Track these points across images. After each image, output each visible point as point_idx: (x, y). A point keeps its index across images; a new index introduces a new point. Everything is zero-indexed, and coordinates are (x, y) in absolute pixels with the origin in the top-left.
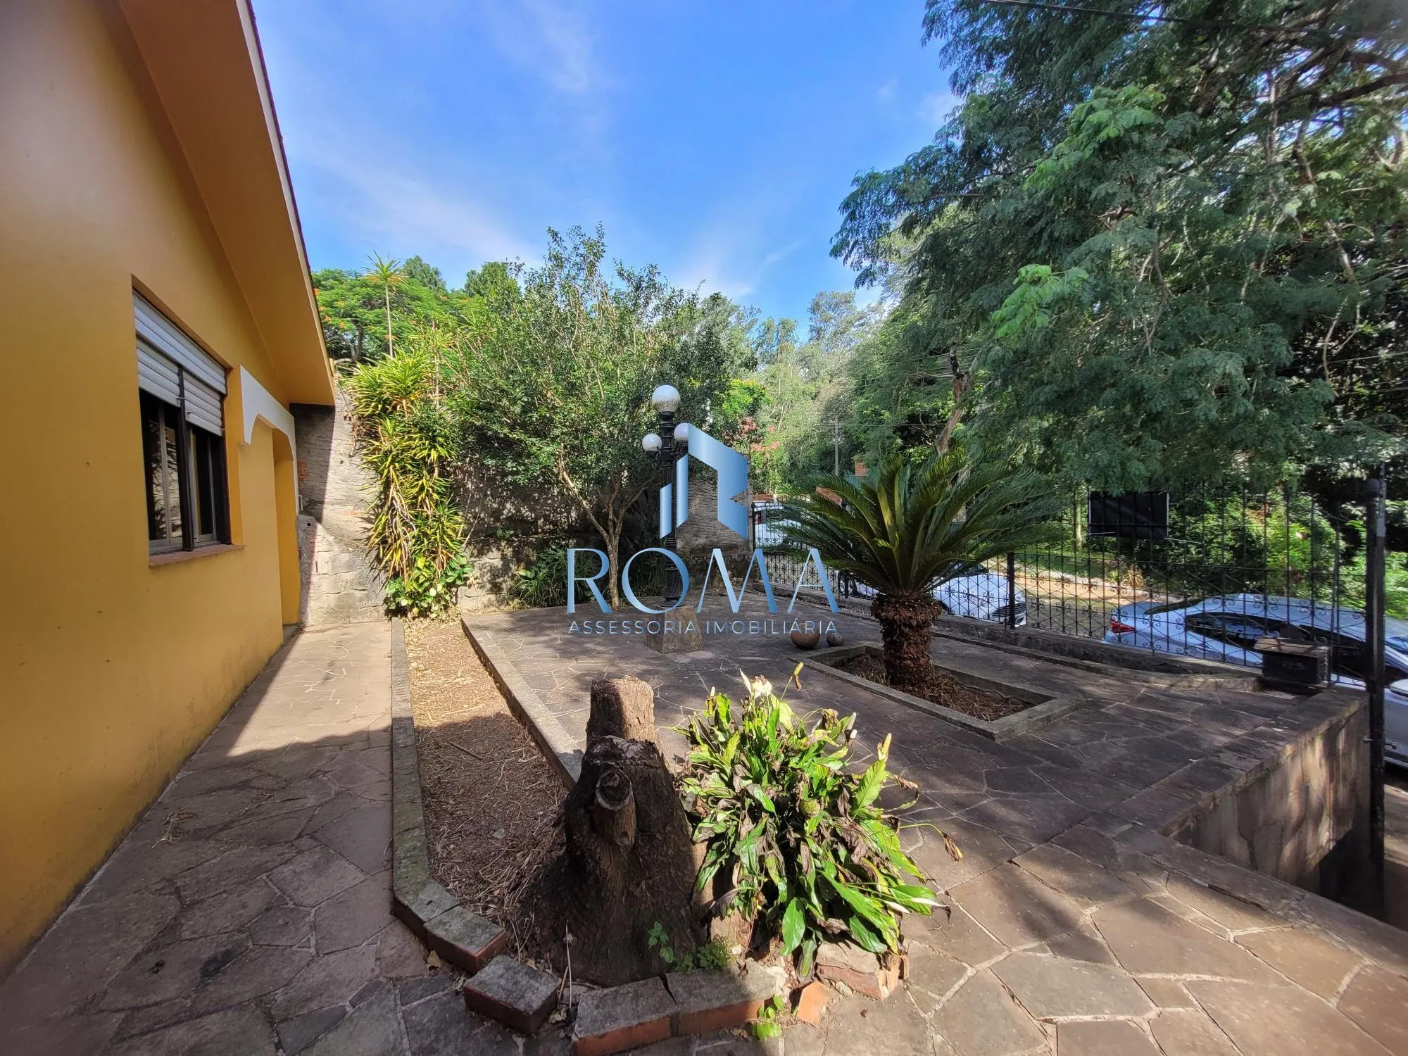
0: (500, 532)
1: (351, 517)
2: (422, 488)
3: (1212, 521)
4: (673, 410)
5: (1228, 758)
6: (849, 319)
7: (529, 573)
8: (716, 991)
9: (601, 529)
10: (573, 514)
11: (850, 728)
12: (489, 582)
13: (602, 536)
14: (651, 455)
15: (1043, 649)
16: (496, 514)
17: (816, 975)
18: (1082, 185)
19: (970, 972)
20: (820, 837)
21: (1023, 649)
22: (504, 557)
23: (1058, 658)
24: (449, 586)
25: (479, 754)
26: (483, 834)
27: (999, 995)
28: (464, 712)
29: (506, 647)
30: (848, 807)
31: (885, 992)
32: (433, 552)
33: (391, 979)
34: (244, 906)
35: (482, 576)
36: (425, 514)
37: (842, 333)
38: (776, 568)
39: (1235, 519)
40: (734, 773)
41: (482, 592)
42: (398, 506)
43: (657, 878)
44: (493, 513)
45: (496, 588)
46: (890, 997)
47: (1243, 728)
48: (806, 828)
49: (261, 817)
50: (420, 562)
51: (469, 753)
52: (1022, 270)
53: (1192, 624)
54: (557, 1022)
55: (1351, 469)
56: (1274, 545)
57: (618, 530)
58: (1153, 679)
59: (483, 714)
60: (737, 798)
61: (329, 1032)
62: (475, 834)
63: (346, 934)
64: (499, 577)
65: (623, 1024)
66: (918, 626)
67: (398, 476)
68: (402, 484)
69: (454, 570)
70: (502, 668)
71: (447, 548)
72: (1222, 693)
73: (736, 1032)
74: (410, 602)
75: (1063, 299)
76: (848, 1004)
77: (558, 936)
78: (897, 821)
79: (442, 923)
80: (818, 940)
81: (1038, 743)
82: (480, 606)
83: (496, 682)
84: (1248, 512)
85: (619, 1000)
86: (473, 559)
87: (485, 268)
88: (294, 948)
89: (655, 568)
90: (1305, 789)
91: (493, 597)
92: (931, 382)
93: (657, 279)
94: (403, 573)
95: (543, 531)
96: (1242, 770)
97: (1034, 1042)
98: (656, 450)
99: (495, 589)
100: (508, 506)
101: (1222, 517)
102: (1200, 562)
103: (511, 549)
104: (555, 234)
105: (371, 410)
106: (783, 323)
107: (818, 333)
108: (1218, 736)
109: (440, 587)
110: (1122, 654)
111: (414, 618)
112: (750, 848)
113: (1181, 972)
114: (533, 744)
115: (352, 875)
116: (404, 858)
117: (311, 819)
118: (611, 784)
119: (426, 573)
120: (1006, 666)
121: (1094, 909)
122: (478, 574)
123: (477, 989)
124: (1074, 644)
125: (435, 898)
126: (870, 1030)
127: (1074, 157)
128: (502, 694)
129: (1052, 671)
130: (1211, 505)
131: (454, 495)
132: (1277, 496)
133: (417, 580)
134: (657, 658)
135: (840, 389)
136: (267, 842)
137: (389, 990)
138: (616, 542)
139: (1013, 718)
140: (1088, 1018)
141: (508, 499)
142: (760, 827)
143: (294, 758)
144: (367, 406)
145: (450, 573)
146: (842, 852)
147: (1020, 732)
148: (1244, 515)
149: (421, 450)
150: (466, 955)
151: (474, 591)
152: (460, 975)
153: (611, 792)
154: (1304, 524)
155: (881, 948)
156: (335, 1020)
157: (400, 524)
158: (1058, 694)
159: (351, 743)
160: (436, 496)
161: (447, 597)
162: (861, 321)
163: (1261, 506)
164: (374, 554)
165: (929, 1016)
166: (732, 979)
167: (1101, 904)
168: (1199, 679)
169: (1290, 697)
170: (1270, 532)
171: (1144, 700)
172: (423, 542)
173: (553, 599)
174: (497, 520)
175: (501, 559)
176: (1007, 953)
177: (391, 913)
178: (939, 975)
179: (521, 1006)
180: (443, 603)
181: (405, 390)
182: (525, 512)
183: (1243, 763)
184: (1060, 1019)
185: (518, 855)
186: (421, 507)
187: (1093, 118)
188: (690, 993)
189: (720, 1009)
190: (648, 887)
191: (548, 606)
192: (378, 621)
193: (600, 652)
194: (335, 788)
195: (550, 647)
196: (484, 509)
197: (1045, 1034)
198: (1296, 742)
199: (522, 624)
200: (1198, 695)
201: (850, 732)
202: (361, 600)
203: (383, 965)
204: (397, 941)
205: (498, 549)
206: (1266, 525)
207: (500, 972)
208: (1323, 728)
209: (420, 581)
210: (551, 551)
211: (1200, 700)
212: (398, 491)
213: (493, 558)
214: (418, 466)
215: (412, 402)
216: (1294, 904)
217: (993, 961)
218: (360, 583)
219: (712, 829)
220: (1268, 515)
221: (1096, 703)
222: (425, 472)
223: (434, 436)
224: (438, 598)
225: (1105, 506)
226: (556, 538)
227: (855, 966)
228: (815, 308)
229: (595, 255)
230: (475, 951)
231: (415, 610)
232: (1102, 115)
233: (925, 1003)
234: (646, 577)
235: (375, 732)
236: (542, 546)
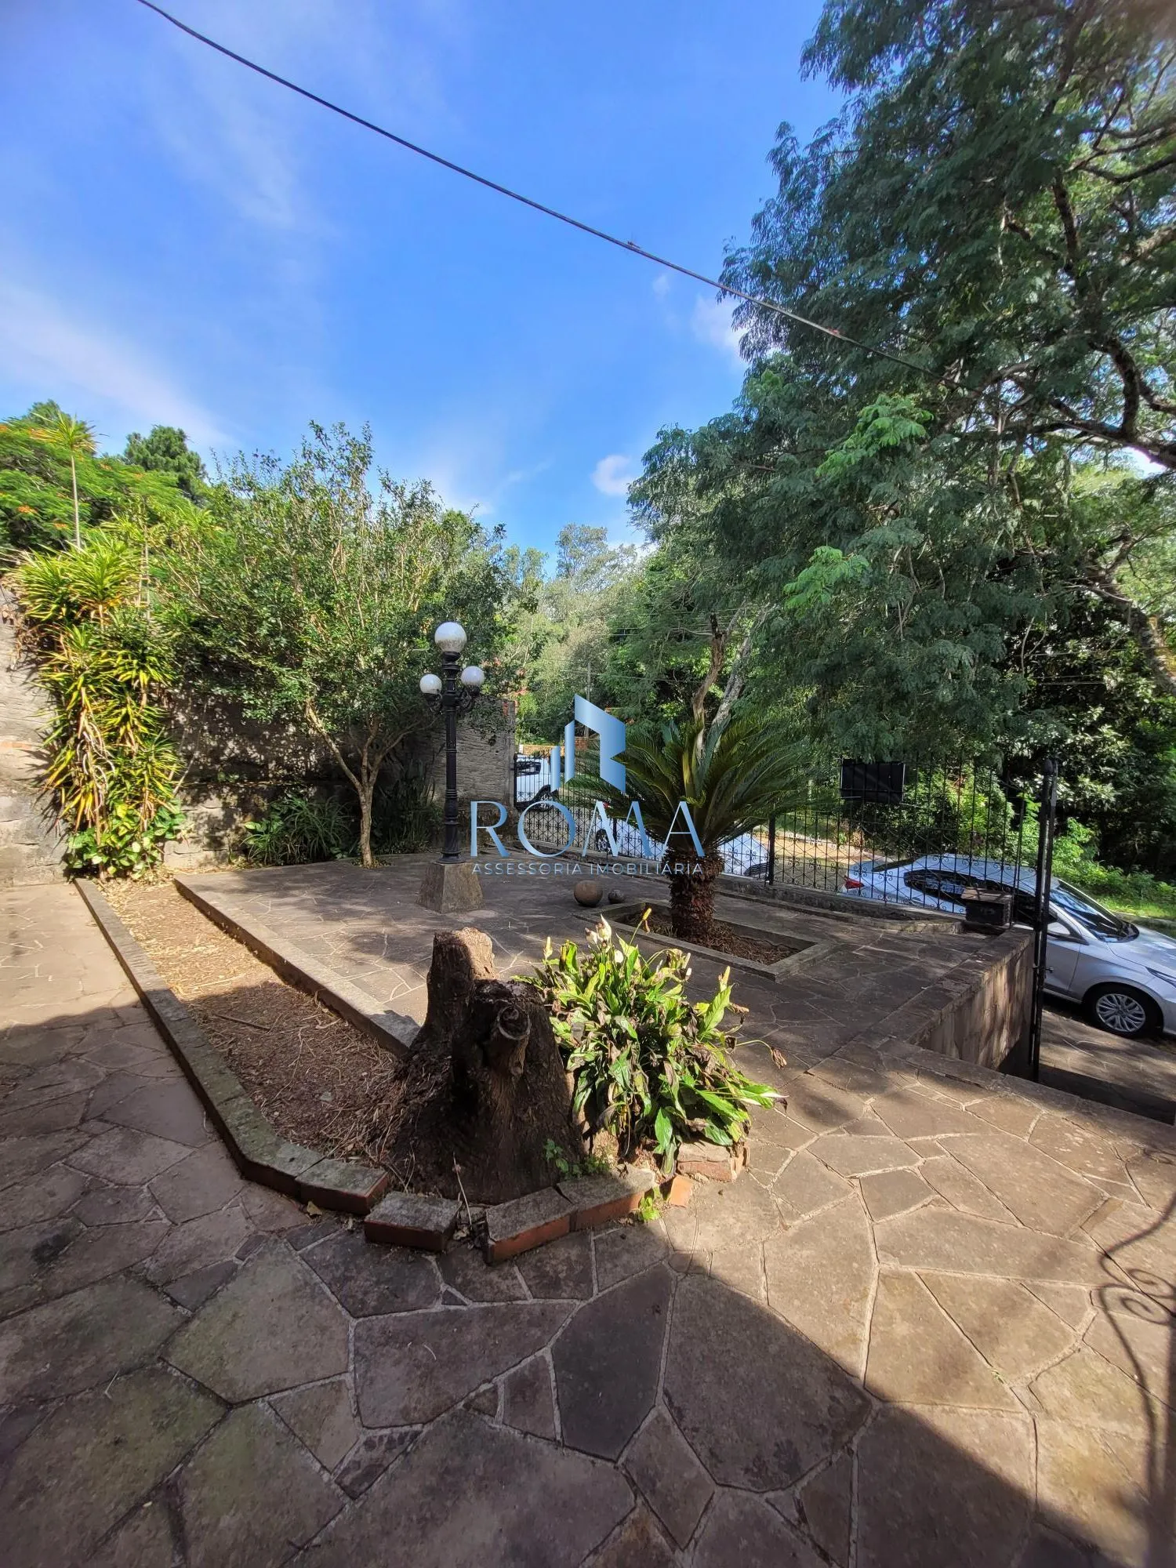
0: (222, 776)
1: (12, 751)
2: (126, 718)
3: (921, 789)
4: (458, 651)
5: (948, 984)
6: (601, 557)
7: (258, 825)
8: (604, 1191)
9: (353, 777)
10: (313, 758)
11: (684, 967)
12: (206, 835)
13: (353, 785)
14: (430, 698)
15: (797, 902)
16: (215, 754)
17: (677, 1171)
18: (864, 481)
19: (793, 1153)
20: (678, 1058)
21: (783, 903)
22: (226, 806)
23: (813, 909)
24: (157, 839)
25: (263, 1024)
26: (309, 1098)
27: (817, 1166)
28: (223, 983)
29: (253, 910)
30: (696, 1030)
31: (735, 1175)
32: (137, 798)
33: (272, 1232)
34: (52, 1194)
35: (197, 828)
36: (127, 751)
37: (593, 573)
38: (539, 824)
39: (938, 788)
40: (597, 1008)
41: (198, 848)
42: (91, 738)
43: (541, 1103)
44: (211, 752)
45: (215, 843)
46: (738, 1179)
47: (955, 961)
48: (669, 1048)
49: (18, 1107)
50: (121, 810)
51: (248, 1025)
52: (818, 550)
53: (913, 881)
54: (462, 1238)
55: (1022, 749)
56: (965, 812)
57: (373, 778)
58: (888, 925)
59: (248, 984)
60: (601, 1030)
61: (227, 1283)
62: (298, 1099)
63: (199, 1202)
64: (219, 830)
65: (532, 1226)
66: (706, 881)
67: (91, 701)
68: (96, 712)
69: (163, 820)
70: (261, 933)
71: (157, 793)
72: (937, 935)
73: (623, 1221)
74: (105, 859)
75: (843, 581)
76: (707, 1189)
77: (443, 1169)
78: (733, 1040)
79: (313, 1175)
80: (677, 1142)
81: (809, 981)
82: (194, 863)
83: (251, 950)
84: (948, 782)
85: (522, 1208)
86: (187, 808)
87: (154, 433)
88: (142, 1222)
89: (410, 823)
90: (994, 1007)
91: (211, 854)
92: (689, 637)
93: (432, 498)
94: (93, 824)
95: (275, 776)
96: (957, 990)
97: (847, 1192)
98: (435, 692)
99: (214, 845)
100: (231, 744)
101: (929, 787)
102: (909, 826)
103: (235, 797)
104: (319, 431)
105: (50, 614)
106: (530, 554)
107: (566, 569)
108: (938, 970)
109: (147, 842)
110: (861, 905)
111: (108, 879)
112: (622, 1069)
113: (935, 1134)
114: (326, 1010)
115: (174, 1152)
116: (240, 1124)
117: (88, 1105)
118: (511, 1017)
119: (129, 825)
120: (770, 918)
121: (872, 1100)
122: (192, 826)
123: (381, 1221)
124: (823, 898)
125: (297, 1154)
126: (728, 1203)
127: (861, 452)
128: (263, 962)
129: (809, 921)
130: (921, 774)
131: (165, 730)
132: (968, 768)
133: (116, 832)
134: (436, 918)
135: (590, 634)
136: (46, 1130)
137: (276, 1241)
138: (370, 792)
139: (788, 961)
140: (879, 1171)
141: (230, 736)
142: (626, 1053)
143: (24, 1043)
144: (45, 608)
145: (159, 825)
146: (697, 1068)
147: (795, 972)
148: (944, 784)
149: (126, 671)
150: (355, 1198)
151: (184, 847)
152: (347, 1218)
153: (512, 1025)
154: (987, 794)
155: (729, 1142)
156: (229, 1274)
157: (92, 762)
158: (818, 940)
159: (97, 1022)
160: (143, 729)
161: (155, 854)
162: (613, 563)
163: (957, 775)
164: (49, 798)
165: (769, 1187)
166: (615, 1180)
167: (876, 1096)
168: (921, 925)
169: (983, 937)
170: (963, 800)
171: (883, 943)
172: (124, 785)
173: (292, 856)
174: (217, 761)
175: (223, 808)
176: (816, 1137)
177: (241, 1178)
178: (771, 1159)
179: (431, 1227)
180: (149, 860)
181: (103, 593)
182: (253, 753)
183: (958, 988)
184: (861, 1175)
185: (357, 1113)
186: (123, 741)
187: (878, 423)
188: (583, 1195)
189: (610, 1203)
190: (535, 1113)
191: (285, 864)
192: (53, 882)
193: (369, 913)
194: (102, 1071)
195: (302, 909)
196: (201, 746)
197: (853, 1186)
198: (991, 970)
199: (254, 886)
200: (922, 937)
201: (686, 970)
202: (29, 857)
203: (257, 1222)
204: (260, 1200)
205: (219, 797)
206: (960, 793)
207: (398, 1205)
208: (1007, 960)
209: (121, 834)
210: (286, 801)
211: (923, 942)
212: (90, 720)
213: (213, 807)
214: (121, 691)
215: (111, 609)
216: (1000, 1081)
217: (808, 1144)
218: (28, 836)
219: (584, 1058)
220: (962, 786)
221: (848, 947)
222: (129, 699)
223: (143, 655)
224: (143, 855)
225: (855, 773)
226: (294, 786)
227: (712, 1158)
228: (564, 541)
229: (362, 459)
230: (363, 1192)
231: (112, 870)
232: (883, 422)
233: (765, 1180)
234: (400, 833)
235: (122, 1008)
236: (275, 794)
